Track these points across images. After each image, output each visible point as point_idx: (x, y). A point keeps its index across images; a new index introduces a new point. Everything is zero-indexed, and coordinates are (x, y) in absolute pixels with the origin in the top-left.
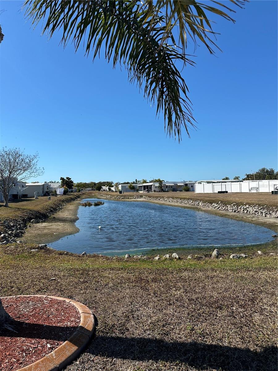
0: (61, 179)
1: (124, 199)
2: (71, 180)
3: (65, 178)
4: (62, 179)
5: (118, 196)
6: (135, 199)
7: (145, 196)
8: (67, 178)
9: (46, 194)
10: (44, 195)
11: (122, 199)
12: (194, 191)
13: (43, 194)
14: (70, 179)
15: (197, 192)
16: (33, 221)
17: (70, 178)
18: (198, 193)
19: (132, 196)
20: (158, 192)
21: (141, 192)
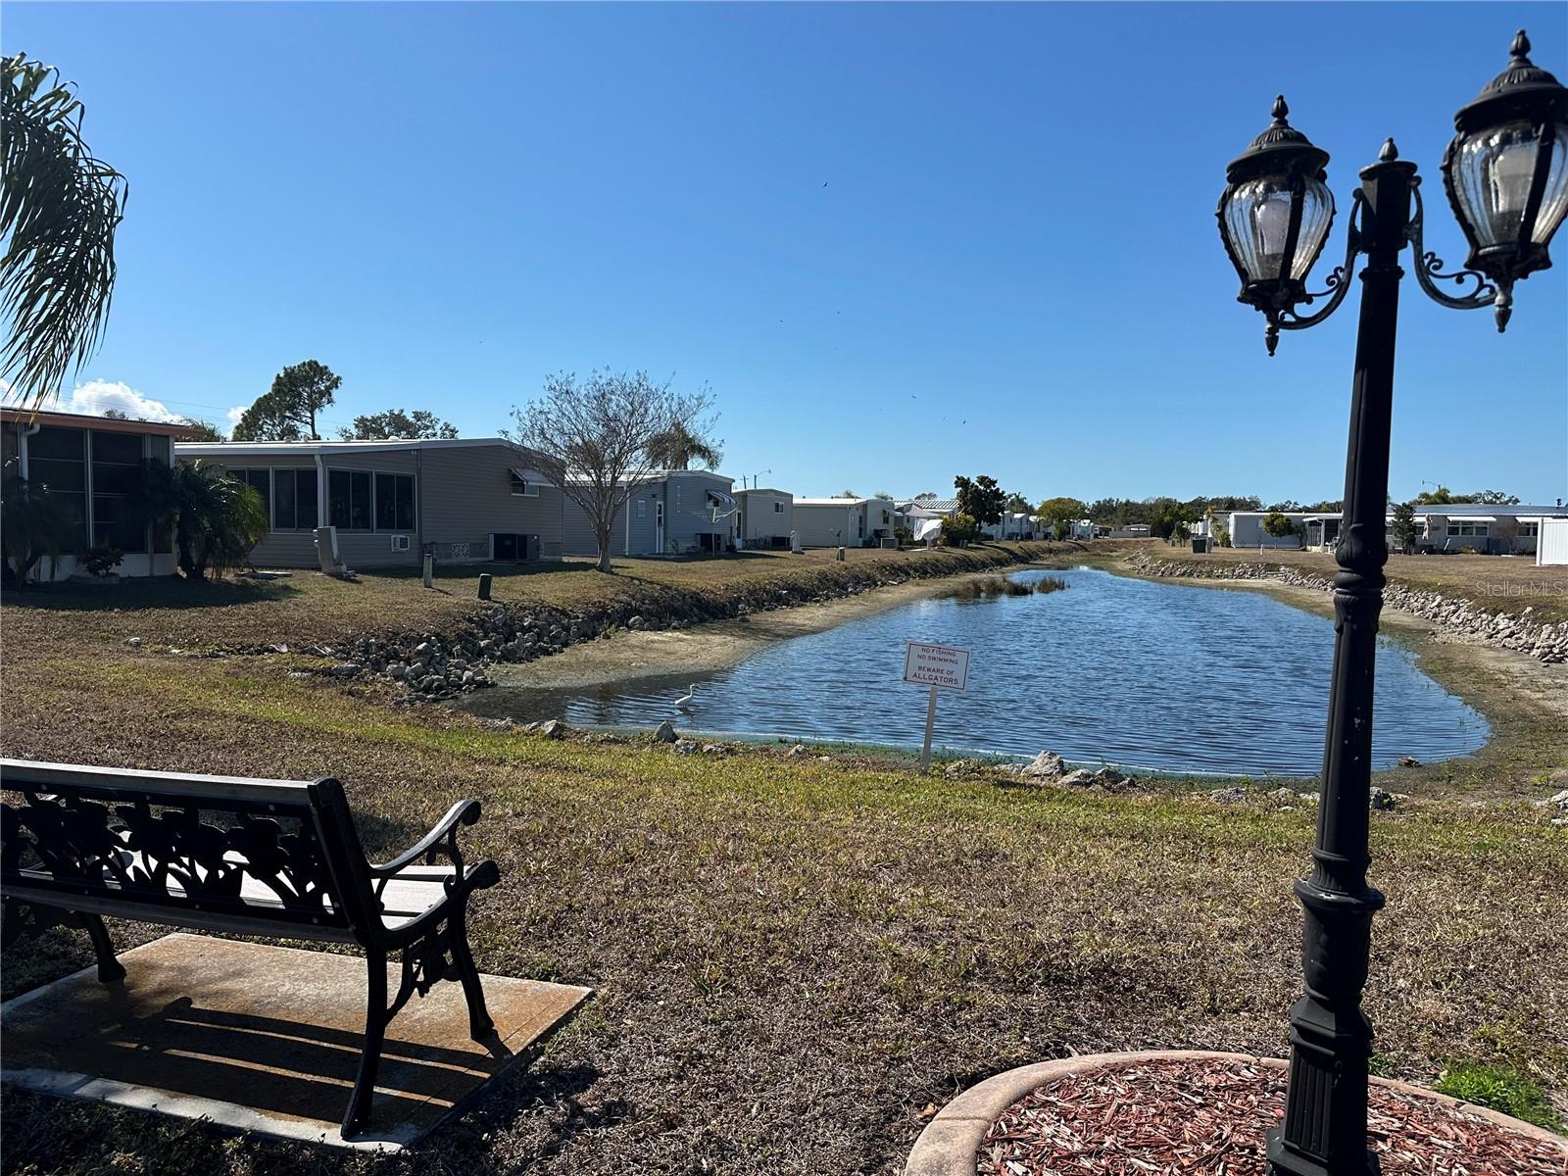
0: (957, 484)
1: (1191, 575)
2: (998, 489)
3: (974, 480)
4: (962, 483)
5: (1168, 561)
6: (1240, 577)
7: (1286, 566)
8: (982, 480)
9: (871, 540)
10: (864, 542)
11: (1183, 575)
12: (1534, 553)
13: (861, 540)
14: (993, 483)
15: (1545, 562)
16: (635, 621)
17: (993, 478)
18: (1550, 567)
19: (1230, 565)
20: (1400, 552)
21: (1315, 549)
